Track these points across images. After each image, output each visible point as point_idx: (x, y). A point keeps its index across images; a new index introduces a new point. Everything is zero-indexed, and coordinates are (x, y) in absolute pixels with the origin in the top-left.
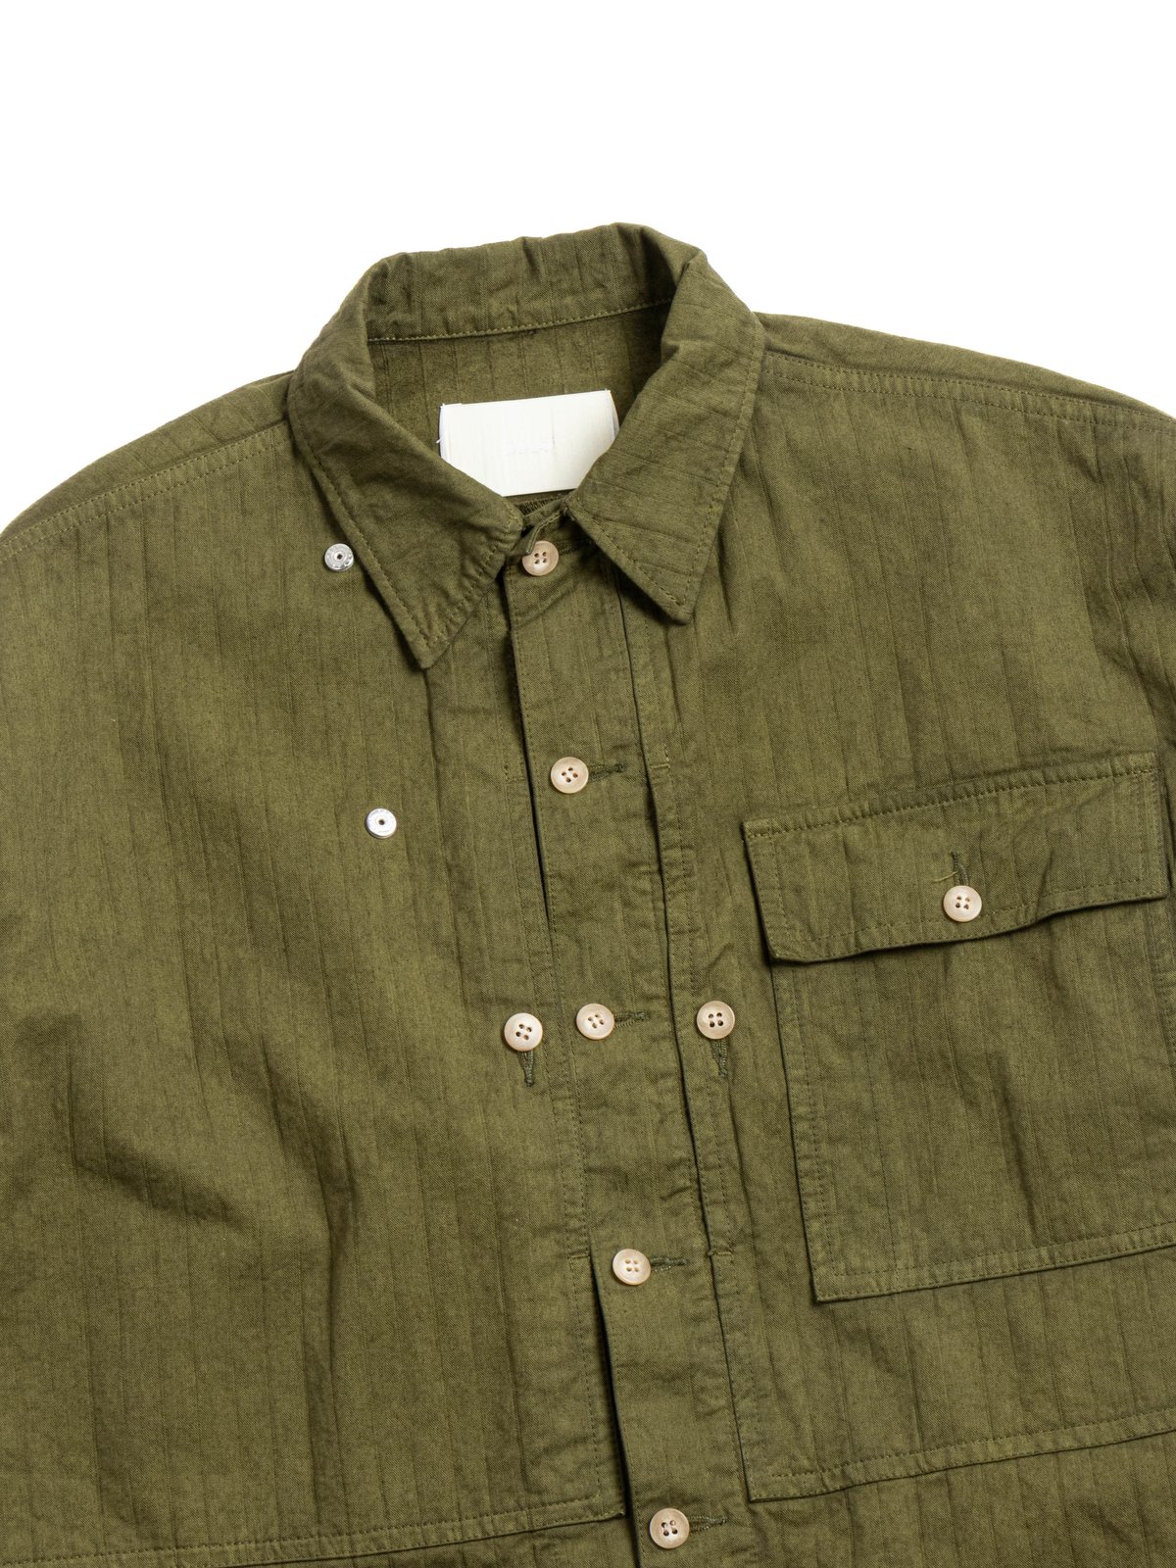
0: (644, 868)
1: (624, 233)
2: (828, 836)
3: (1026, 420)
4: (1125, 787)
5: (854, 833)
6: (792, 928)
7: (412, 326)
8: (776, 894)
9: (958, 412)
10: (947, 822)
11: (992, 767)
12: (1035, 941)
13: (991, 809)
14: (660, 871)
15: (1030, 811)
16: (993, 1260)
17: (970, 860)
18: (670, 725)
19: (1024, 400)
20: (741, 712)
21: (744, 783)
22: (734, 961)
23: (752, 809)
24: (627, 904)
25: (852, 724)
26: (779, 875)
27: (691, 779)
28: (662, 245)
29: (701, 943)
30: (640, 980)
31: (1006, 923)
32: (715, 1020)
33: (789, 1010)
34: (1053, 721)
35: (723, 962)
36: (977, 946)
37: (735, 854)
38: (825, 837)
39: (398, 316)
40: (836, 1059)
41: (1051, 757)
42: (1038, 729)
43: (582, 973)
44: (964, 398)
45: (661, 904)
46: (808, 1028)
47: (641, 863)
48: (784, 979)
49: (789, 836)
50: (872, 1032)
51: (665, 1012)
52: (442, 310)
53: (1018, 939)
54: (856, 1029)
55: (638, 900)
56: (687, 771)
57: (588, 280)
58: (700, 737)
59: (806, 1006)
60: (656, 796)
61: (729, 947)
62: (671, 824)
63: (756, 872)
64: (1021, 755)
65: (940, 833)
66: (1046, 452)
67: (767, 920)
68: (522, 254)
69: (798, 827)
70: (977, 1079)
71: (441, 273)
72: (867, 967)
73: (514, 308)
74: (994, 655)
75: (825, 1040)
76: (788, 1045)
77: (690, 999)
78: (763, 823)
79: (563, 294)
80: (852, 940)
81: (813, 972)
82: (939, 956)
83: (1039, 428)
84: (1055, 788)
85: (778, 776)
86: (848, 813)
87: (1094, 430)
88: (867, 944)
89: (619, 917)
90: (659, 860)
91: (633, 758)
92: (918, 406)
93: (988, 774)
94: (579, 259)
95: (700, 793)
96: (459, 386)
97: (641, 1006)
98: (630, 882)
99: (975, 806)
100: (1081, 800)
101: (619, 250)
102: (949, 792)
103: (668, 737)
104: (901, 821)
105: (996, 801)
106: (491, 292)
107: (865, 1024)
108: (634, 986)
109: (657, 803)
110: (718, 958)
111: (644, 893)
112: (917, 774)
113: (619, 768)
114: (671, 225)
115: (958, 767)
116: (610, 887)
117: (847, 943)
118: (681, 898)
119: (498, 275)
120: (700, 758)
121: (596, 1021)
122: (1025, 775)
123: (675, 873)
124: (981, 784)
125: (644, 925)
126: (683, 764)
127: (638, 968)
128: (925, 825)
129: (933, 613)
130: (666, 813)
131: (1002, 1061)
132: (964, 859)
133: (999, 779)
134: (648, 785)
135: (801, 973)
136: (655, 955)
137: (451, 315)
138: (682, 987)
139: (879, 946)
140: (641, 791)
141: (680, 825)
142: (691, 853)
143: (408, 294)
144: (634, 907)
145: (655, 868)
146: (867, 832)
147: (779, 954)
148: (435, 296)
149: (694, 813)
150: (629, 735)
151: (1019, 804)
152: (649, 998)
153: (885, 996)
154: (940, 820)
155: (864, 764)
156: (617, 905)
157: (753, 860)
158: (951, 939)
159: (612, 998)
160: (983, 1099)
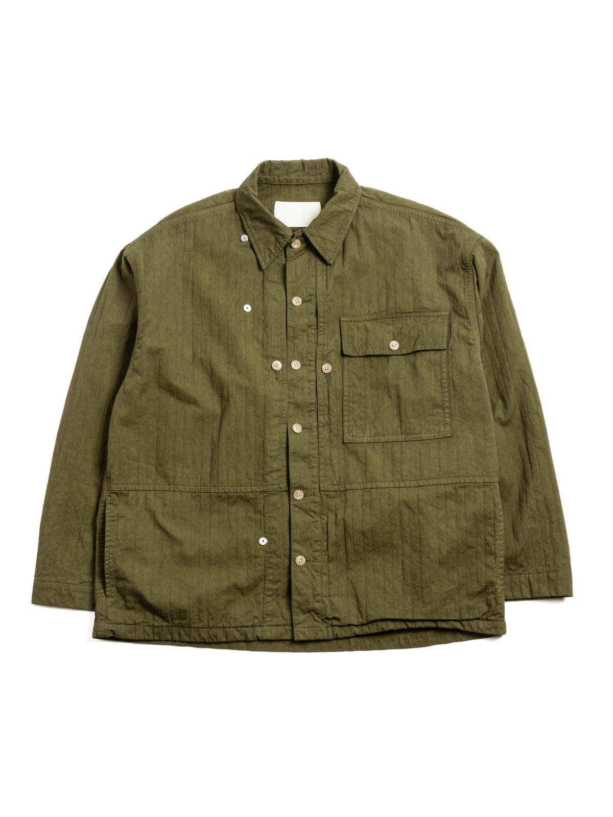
0: (313, 327)
1: (328, 160)
2: (362, 324)
3: (428, 221)
4: (440, 320)
5: (369, 324)
6: (350, 347)
7: (270, 180)
8: (347, 338)
9: (410, 217)
10: (393, 324)
11: (406, 311)
12: (411, 357)
13: (405, 322)
14: (317, 328)
15: (415, 324)
16: (390, 437)
17: (398, 334)
18: (324, 291)
19: (428, 216)
20: (343, 290)
21: (342, 308)
22: (334, 354)
23: (344, 315)
24: (308, 336)
25: (372, 296)
26: (348, 333)
27: (328, 306)
28: (337, 165)
29: (325, 348)
30: (309, 356)
31: (405, 352)
32: (327, 368)
33: (346, 368)
34: (423, 301)
35: (331, 354)
36: (397, 357)
37: (337, 326)
38: (361, 325)
39: (267, 176)
40: (357, 382)
41: (422, 310)
42: (419, 302)
43: (294, 352)
44: (412, 214)
45: (316, 337)
46: (350, 373)
47: (313, 326)
48: (346, 360)
49: (352, 323)
50: (367, 376)
51: (314, 365)
52: (279, 176)
53: (407, 356)
54: (363, 375)
55: (311, 335)
56: (327, 303)
57: (318, 172)
58: (332, 295)
59: (351, 367)
60: (318, 309)
61: (333, 350)
62: (321, 317)
63: (342, 332)
64: (414, 309)
65: (391, 327)
66: (431, 231)
67: (343, 344)
68: (301, 164)
69: (354, 321)
70: (392, 391)
71: (279, 166)
72: (367, 359)
73: (297, 178)
74: (410, 282)
75: (354, 377)
76: (345, 377)
77: (321, 362)
78: (346, 319)
79: (311, 175)
80: (364, 352)
81: (354, 359)
82: (387, 358)
83: (430, 224)
84: (422, 318)
85: (351, 307)
86: (368, 319)
87: (445, 226)
88: (368, 353)
89: (305, 339)
90: (317, 326)
91: (314, 299)
92: (400, 215)
93: (405, 313)
94: (316, 166)
95: (330, 309)
96: (281, 197)
97: (308, 362)
98: (309, 330)
99: (401, 321)
100: (428, 322)
101: (326, 165)
102: (394, 316)
103: (323, 294)
104: (381, 322)
105: (406, 320)
106: (292, 173)
107: (365, 373)
108: (307, 357)
109: (318, 311)
110: (329, 353)
111: (312, 334)
112: (387, 311)
113: (310, 301)
114: (340, 160)
115: (398, 310)
116: (304, 331)
117: (363, 352)
118: (322, 336)
119: (294, 169)
120: (331, 300)
121: (296, 365)
122: (414, 314)
123: (321, 329)
124: (403, 315)
125: (311, 342)
126: (326, 301)
127: (309, 353)
128: (387, 324)
129: (396, 270)
130: (320, 313)
131: (399, 387)
132: (396, 334)
133: (408, 314)
134: (317, 306)
135: (350, 359)
136: (313, 350)
137: (281, 178)
138: (319, 359)
139: (371, 354)
140: (315, 307)
141: (323, 317)
142: (326, 325)
143: (270, 171)
144: (310, 337)
145: (316, 327)
146: (372, 325)
147: (345, 353)
148: (277, 172)
149: (328, 315)
150: (313, 292)
151: (412, 321)
152: (311, 361)
153: (372, 367)
154: (391, 323)
155: (374, 307)
156: (305, 336)
157: (342, 328)
158: (390, 354)
159: (301, 360)
160: (393, 396)
